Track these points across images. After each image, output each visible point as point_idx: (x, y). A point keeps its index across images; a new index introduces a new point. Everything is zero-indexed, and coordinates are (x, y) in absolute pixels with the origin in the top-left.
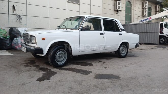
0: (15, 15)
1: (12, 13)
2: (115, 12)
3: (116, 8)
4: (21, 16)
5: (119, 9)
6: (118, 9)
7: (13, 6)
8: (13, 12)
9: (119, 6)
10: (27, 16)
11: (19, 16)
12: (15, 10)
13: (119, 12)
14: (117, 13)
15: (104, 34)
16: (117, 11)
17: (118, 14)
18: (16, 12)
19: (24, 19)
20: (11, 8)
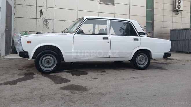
0: (42, 19)
1: (39, 18)
2: (174, 13)
3: (175, 8)
4: (48, 21)
5: (179, 8)
6: (177, 8)
7: (41, 10)
8: (41, 17)
9: (179, 5)
10: (54, 20)
11: (46, 20)
12: (42, 14)
13: (179, 13)
14: (176, 14)
15: (109, 38)
16: (177, 11)
17: (179, 15)
18: (44, 16)
19: (51, 23)
20: (39, 13)
